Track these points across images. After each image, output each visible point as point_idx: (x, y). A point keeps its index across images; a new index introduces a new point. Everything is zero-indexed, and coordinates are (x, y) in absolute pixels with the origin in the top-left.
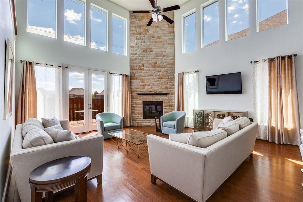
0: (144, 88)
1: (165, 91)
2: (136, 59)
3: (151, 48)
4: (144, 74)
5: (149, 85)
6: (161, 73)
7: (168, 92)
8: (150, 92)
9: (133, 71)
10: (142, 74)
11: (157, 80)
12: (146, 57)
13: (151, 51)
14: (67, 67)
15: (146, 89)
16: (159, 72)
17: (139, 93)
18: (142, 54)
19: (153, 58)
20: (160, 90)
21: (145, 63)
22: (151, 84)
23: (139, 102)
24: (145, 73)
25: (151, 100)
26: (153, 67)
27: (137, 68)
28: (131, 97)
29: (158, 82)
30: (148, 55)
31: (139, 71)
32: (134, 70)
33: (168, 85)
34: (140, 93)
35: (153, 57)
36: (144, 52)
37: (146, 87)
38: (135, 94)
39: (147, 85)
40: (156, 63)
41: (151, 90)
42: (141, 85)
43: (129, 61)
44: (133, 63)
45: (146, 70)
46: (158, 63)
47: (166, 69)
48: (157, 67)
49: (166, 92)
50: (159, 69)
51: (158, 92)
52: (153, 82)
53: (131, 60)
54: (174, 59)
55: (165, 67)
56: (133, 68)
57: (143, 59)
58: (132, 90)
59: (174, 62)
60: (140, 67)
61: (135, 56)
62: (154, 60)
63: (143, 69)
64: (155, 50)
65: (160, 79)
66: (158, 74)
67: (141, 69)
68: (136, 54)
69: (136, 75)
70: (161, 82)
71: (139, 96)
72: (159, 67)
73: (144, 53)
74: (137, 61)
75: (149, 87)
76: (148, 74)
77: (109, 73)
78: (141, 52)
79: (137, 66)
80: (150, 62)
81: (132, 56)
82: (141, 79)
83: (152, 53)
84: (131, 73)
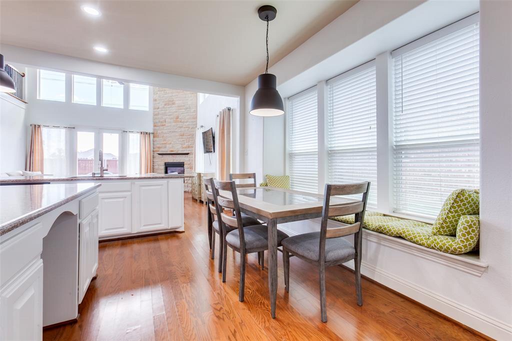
0: (165, 147)
1: (187, 150)
2: (159, 113)
3: (173, 100)
4: (166, 131)
5: (171, 144)
6: (183, 129)
7: (189, 152)
8: (172, 151)
9: (156, 128)
10: (164, 131)
11: (179, 137)
12: (167, 111)
13: (173, 104)
14: (74, 128)
16: (180, 127)
17: (160, 153)
18: (164, 107)
19: (175, 112)
20: (181, 149)
21: (167, 118)
22: (172, 142)
23: (161, 162)
24: (166, 129)
25: (172, 161)
26: (175, 122)
27: (160, 124)
28: (153, 157)
29: (180, 140)
30: (170, 109)
31: (162, 127)
32: (157, 126)
33: (190, 143)
34: (162, 153)
35: (174, 110)
36: (165, 105)
37: (168, 146)
38: (156, 155)
39: (169, 144)
40: (177, 118)
41: (172, 149)
42: (163, 144)
43: (152, 116)
44: (156, 118)
45: (168, 127)
46: (180, 117)
47: (187, 123)
48: (179, 121)
49: (187, 152)
50: (180, 124)
51: (179, 152)
52: (175, 140)
53: (155, 115)
54: (196, 111)
55: (186, 122)
56: (156, 124)
57: (165, 113)
59: (196, 114)
60: (162, 122)
61: (159, 110)
62: (176, 114)
63: (165, 125)
64: (177, 102)
65: (181, 136)
66: (180, 131)
67: (163, 125)
68: (158, 108)
69: (159, 132)
70: (182, 140)
71: (161, 156)
72: (181, 122)
73: (165, 106)
74: (159, 116)
75: (171, 146)
76: (169, 131)
77: (124, 131)
78: (163, 106)
79: (159, 121)
80: (172, 116)
81: (155, 110)
82: (163, 137)
83: (174, 106)
84: (154, 130)
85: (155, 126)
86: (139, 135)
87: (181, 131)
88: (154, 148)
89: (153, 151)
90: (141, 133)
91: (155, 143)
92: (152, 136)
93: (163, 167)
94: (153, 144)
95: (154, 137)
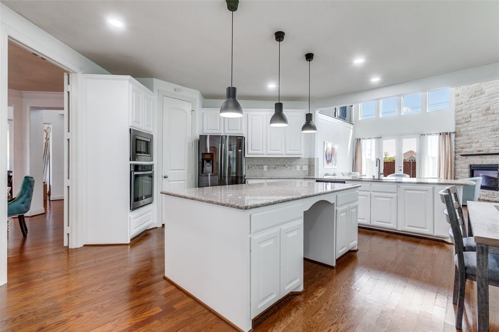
0: (471, 147)
2: (462, 109)
3: (482, 90)
4: (471, 128)
5: (478, 142)
6: (496, 123)
8: (480, 151)
9: (458, 126)
10: (469, 129)
11: (490, 133)
12: (473, 105)
13: (482, 94)
14: (381, 137)
15: (474, 149)
16: (492, 121)
17: (464, 154)
19: (484, 103)
20: (493, 148)
21: (473, 112)
22: (480, 141)
23: (464, 166)
24: (473, 126)
25: (479, 163)
26: (485, 115)
27: (463, 121)
28: (455, 159)
29: (492, 136)
30: (478, 100)
31: (465, 124)
32: (460, 124)
34: (466, 153)
35: (483, 101)
36: (471, 97)
37: (474, 145)
38: (458, 156)
39: (476, 143)
40: (488, 109)
41: (480, 149)
42: (467, 143)
43: (453, 113)
44: (458, 115)
45: (474, 123)
46: (491, 108)
48: (490, 114)
50: (492, 117)
51: (490, 152)
52: (484, 138)
53: (456, 112)
56: (458, 122)
57: (470, 107)
58: (456, 150)
60: (466, 119)
61: (462, 105)
62: (485, 104)
63: (470, 121)
64: (486, 91)
65: (494, 131)
66: (492, 125)
67: (467, 122)
68: (462, 103)
69: (462, 130)
70: (496, 136)
71: (464, 157)
72: (493, 113)
73: (472, 99)
74: (463, 112)
75: (478, 145)
76: (475, 127)
77: (422, 135)
78: (468, 99)
79: (463, 118)
80: (480, 109)
81: (457, 107)
82: (467, 135)
83: (482, 96)
84: (456, 128)
85: (457, 124)
86: (437, 137)
87: (494, 126)
88: (455, 149)
89: (455, 152)
90: (440, 134)
91: (457, 143)
92: (453, 136)
93: (467, 170)
94: (455, 144)
95: (456, 136)
